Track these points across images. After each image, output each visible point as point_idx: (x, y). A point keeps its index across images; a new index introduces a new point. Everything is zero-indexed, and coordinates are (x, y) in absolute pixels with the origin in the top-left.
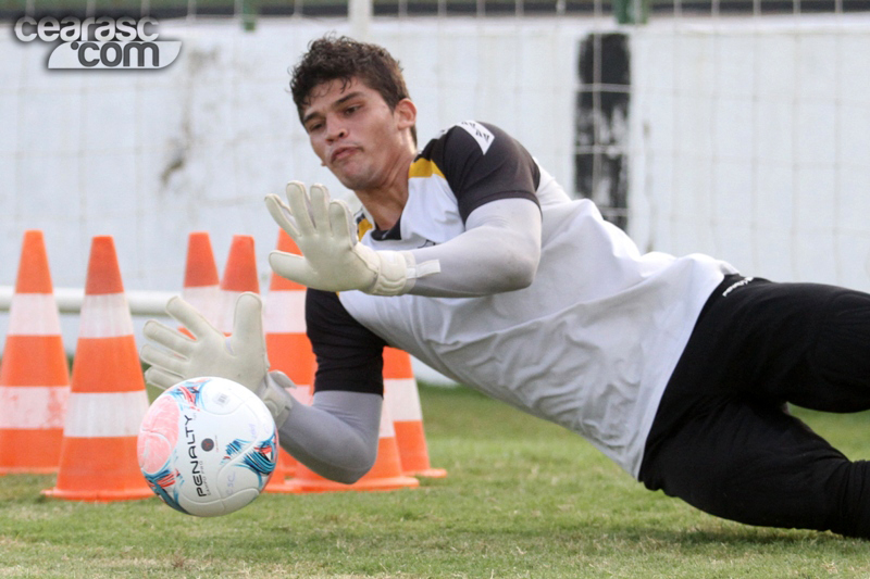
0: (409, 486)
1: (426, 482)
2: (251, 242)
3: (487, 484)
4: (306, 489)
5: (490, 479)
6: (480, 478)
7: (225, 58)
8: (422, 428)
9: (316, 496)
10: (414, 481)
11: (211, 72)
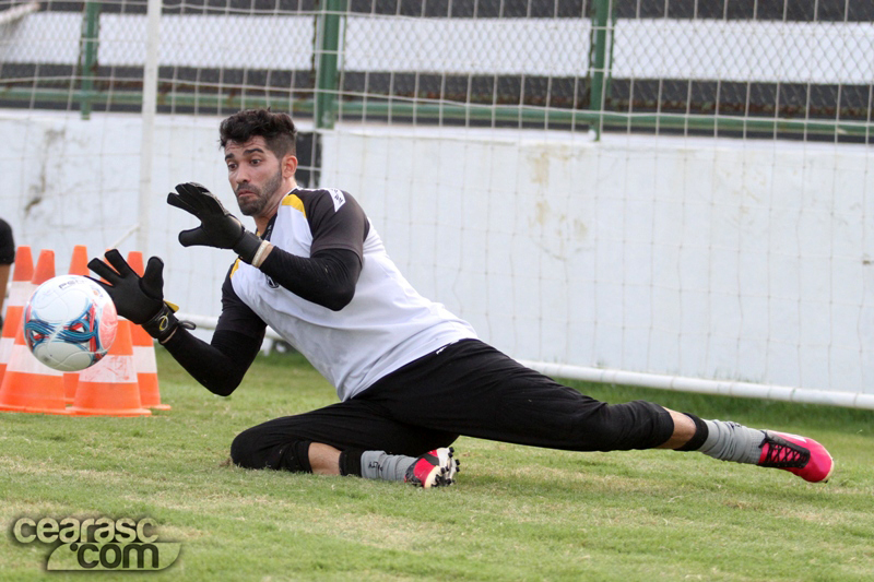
0: (144, 414)
1: (156, 413)
2: (53, 254)
3: (196, 416)
4: (79, 413)
5: (197, 413)
6: (191, 412)
7: (69, 135)
8: (157, 377)
9: (85, 418)
10: (149, 412)
11: (59, 144)
